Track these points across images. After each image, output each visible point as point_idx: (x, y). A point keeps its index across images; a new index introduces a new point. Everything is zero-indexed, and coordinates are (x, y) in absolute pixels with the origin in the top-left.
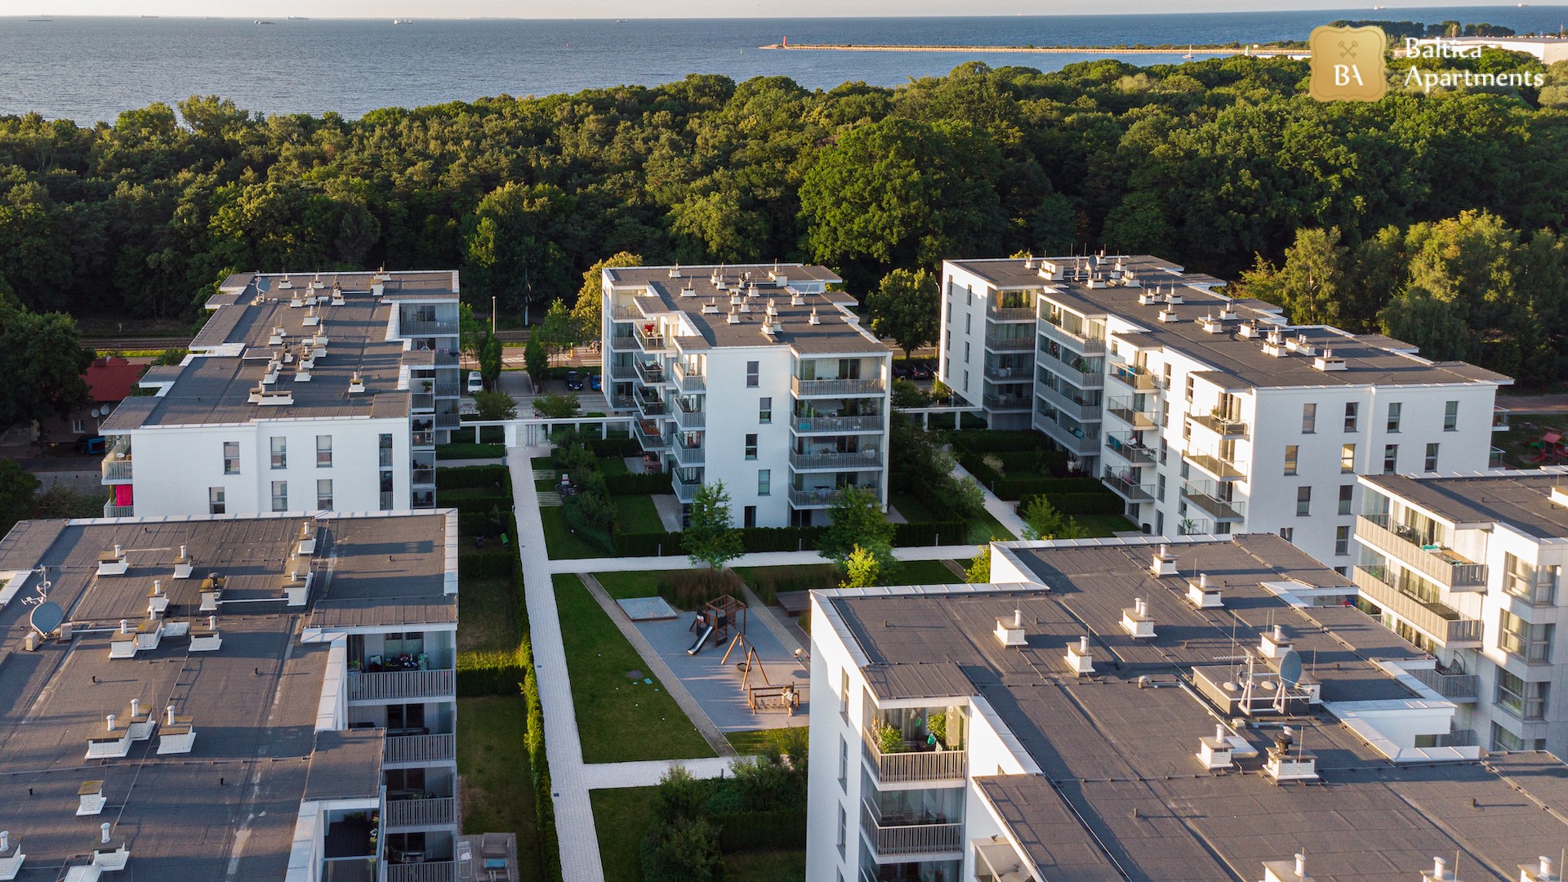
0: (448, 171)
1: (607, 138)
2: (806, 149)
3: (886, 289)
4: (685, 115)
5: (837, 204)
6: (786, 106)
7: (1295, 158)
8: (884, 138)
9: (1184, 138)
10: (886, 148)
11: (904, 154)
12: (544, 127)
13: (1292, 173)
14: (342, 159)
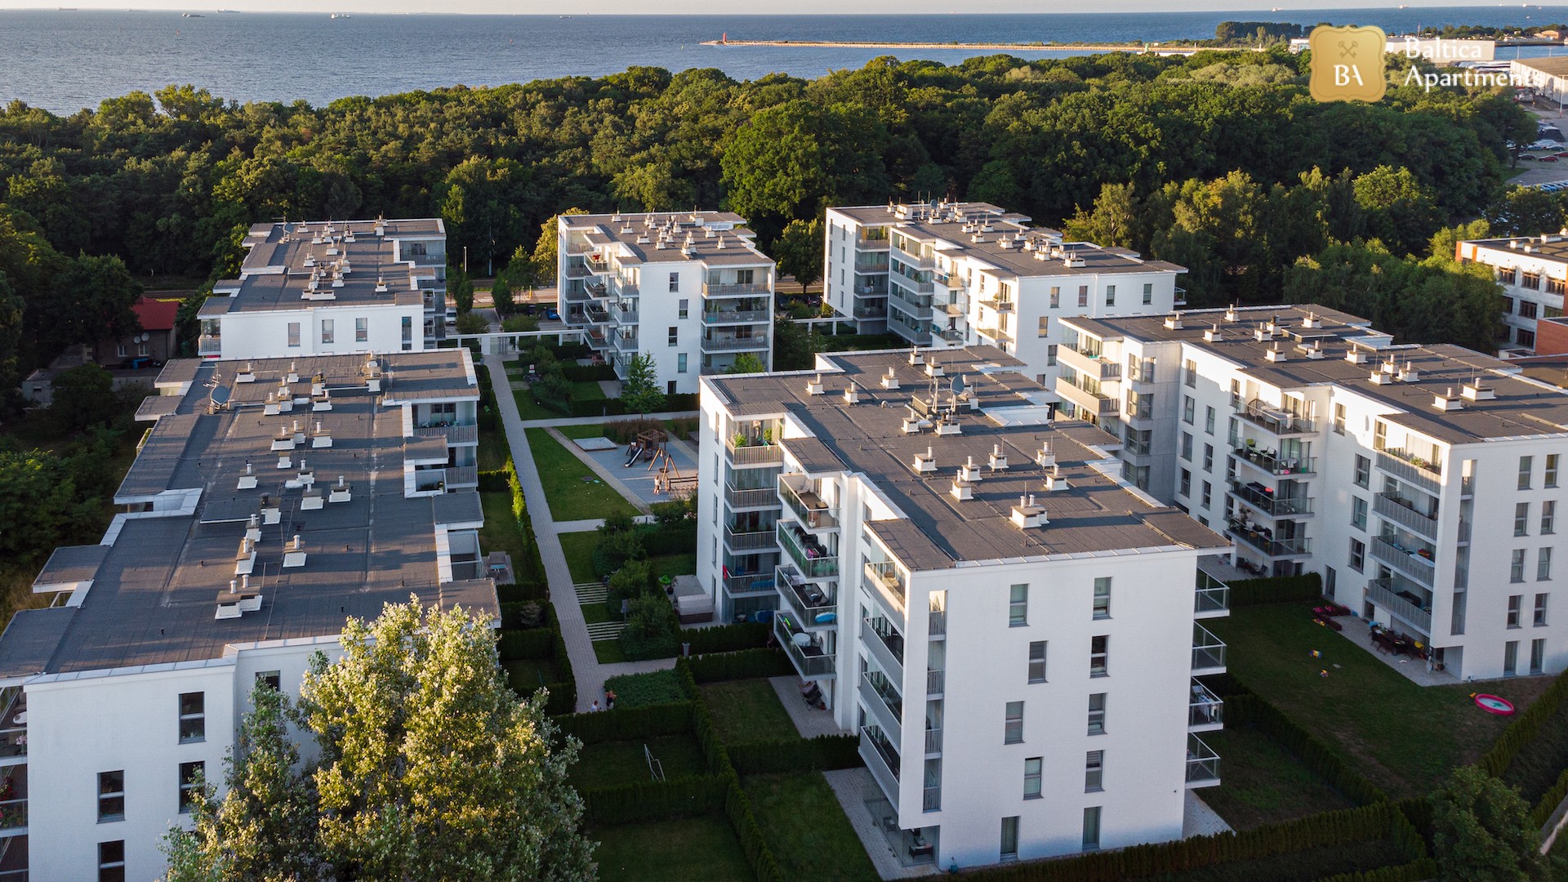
0: (418, 149)
1: (557, 121)
2: (731, 129)
3: (787, 235)
4: (626, 102)
5: (752, 171)
6: (715, 94)
7: (1116, 133)
8: (790, 116)
9: (1033, 117)
10: (792, 125)
11: (805, 130)
12: (500, 112)
13: (1113, 144)
14: (321, 140)
